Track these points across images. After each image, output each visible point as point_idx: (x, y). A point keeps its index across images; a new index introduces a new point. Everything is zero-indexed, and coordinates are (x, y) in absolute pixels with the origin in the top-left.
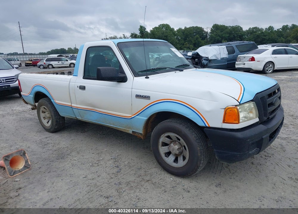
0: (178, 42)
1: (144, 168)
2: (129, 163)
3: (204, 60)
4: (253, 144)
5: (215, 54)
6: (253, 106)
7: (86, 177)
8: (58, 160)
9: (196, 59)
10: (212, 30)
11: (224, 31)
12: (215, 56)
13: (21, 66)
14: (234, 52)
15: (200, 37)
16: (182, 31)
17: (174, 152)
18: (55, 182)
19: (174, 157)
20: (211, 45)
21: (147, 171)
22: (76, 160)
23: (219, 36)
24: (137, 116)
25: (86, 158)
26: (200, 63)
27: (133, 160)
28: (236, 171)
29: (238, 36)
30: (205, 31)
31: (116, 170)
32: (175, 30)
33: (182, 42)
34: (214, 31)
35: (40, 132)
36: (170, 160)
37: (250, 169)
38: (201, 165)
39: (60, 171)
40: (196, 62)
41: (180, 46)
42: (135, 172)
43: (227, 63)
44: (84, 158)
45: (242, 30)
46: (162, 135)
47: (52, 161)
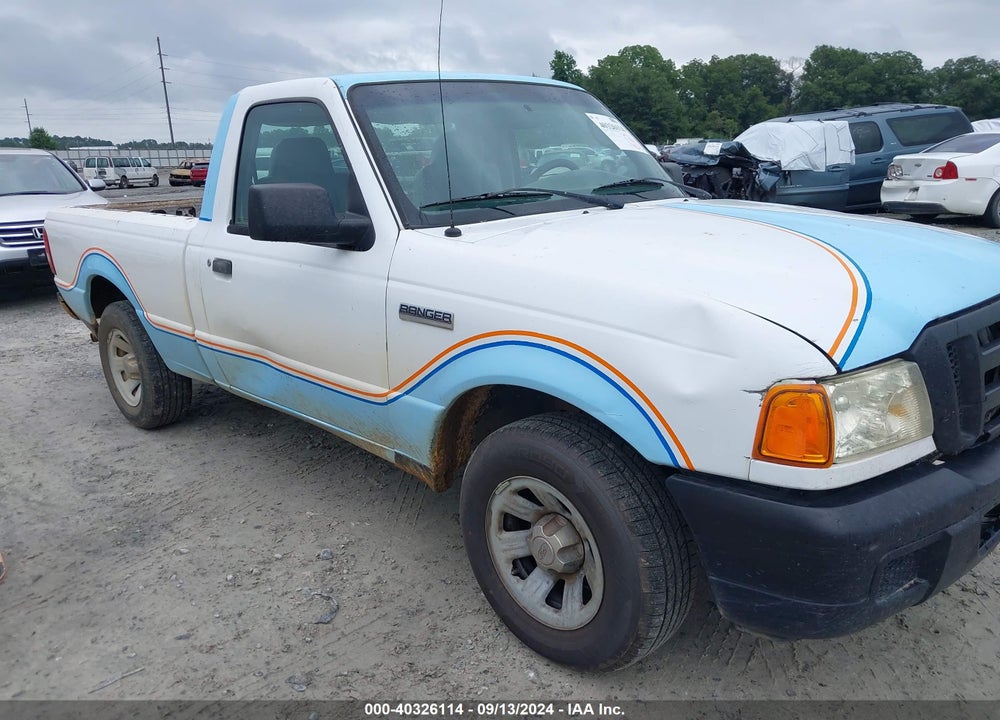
0: (685, 109)
1: (432, 612)
2: (379, 581)
3: (765, 170)
4: (897, 562)
5: (807, 150)
6: (907, 383)
7: (186, 637)
8: (118, 549)
9: (735, 169)
10: (808, 68)
11: (852, 70)
12: (806, 156)
13: (157, 186)
14: (878, 143)
15: (765, 94)
16: (701, 71)
17: (544, 561)
18: (63, 652)
19: (547, 579)
20: (793, 118)
21: (440, 623)
22: (181, 553)
23: (833, 88)
24: (407, 393)
25: (223, 548)
26: (747, 181)
27: (398, 570)
28: (818, 657)
29: (903, 89)
30: (783, 72)
31: (319, 610)
32: (678, 67)
33: (698, 109)
34: (815, 73)
35: (107, 424)
36: (531, 591)
37: (888, 649)
38: (653, 634)
39: (103, 601)
40: (734, 179)
41: (693, 124)
42: (391, 628)
43: (851, 187)
44: (215, 548)
45: (920, 67)
46: (501, 486)
47: (95, 552)
